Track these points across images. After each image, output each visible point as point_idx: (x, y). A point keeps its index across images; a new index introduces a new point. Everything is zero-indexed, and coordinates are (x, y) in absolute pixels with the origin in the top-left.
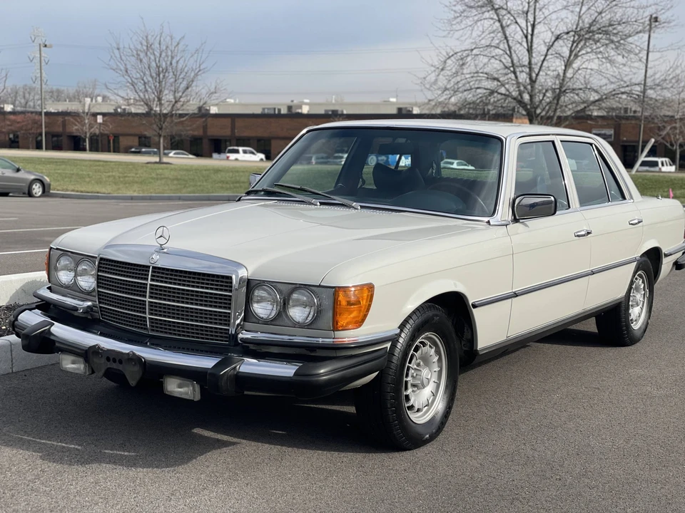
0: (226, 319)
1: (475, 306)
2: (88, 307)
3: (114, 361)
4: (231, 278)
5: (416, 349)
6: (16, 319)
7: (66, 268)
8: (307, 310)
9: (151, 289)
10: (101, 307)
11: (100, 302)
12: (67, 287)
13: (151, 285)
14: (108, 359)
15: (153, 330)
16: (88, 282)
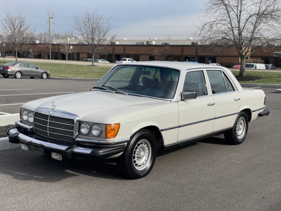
0: (72, 134)
1: (162, 130)
2: (32, 128)
3: (36, 146)
4: (74, 120)
5: (139, 145)
6: (9, 131)
7: (26, 115)
8: (98, 131)
9: (49, 123)
10: (35, 128)
11: (35, 127)
12: (25, 121)
13: (49, 122)
14: (34, 146)
15: (50, 137)
16: (31, 120)
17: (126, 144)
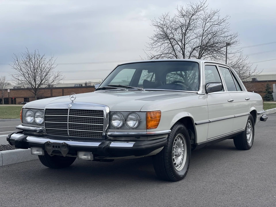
0: (101, 128)
1: (196, 124)
2: (41, 130)
3: (56, 147)
4: (103, 111)
5: (176, 140)
6: (10, 137)
7: (29, 116)
8: (135, 122)
9: (69, 118)
10: (46, 129)
11: (46, 127)
12: (30, 124)
13: (69, 116)
14: (53, 147)
15: (70, 135)
16: (39, 120)
17: (167, 136)
